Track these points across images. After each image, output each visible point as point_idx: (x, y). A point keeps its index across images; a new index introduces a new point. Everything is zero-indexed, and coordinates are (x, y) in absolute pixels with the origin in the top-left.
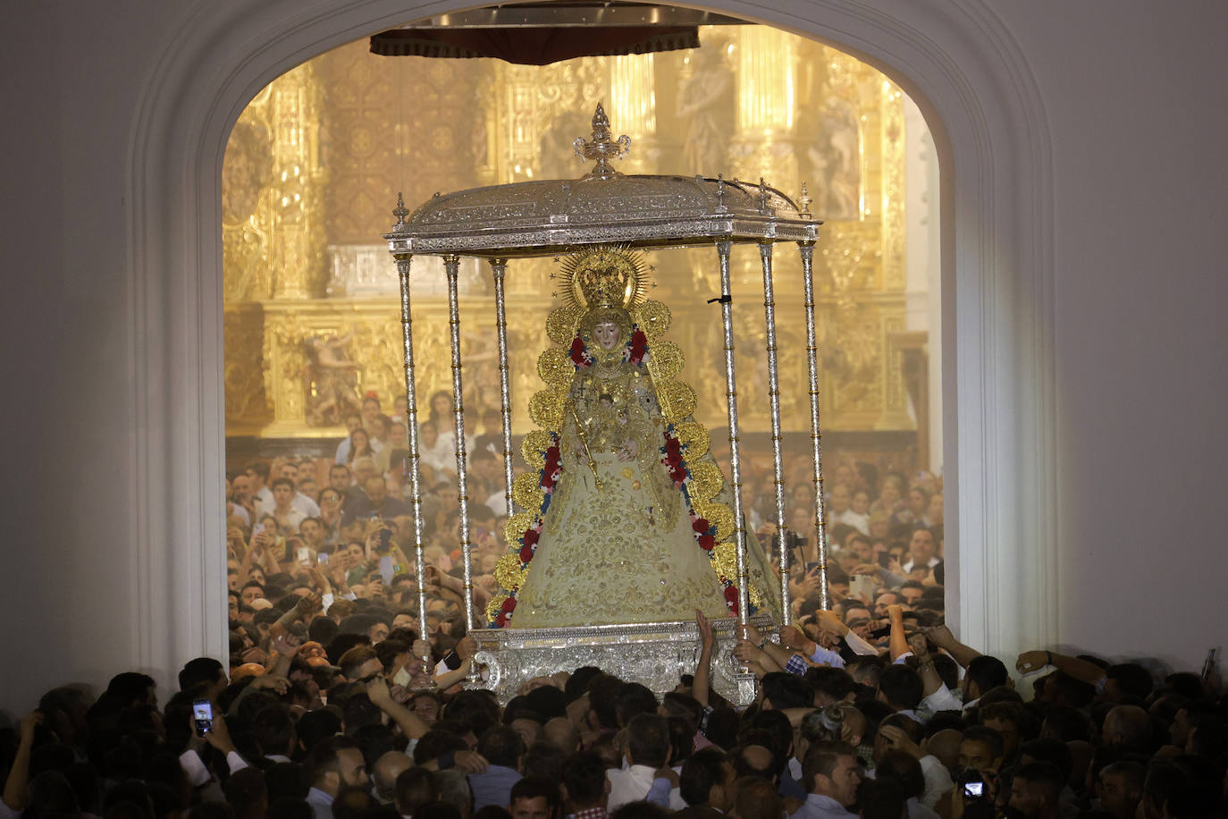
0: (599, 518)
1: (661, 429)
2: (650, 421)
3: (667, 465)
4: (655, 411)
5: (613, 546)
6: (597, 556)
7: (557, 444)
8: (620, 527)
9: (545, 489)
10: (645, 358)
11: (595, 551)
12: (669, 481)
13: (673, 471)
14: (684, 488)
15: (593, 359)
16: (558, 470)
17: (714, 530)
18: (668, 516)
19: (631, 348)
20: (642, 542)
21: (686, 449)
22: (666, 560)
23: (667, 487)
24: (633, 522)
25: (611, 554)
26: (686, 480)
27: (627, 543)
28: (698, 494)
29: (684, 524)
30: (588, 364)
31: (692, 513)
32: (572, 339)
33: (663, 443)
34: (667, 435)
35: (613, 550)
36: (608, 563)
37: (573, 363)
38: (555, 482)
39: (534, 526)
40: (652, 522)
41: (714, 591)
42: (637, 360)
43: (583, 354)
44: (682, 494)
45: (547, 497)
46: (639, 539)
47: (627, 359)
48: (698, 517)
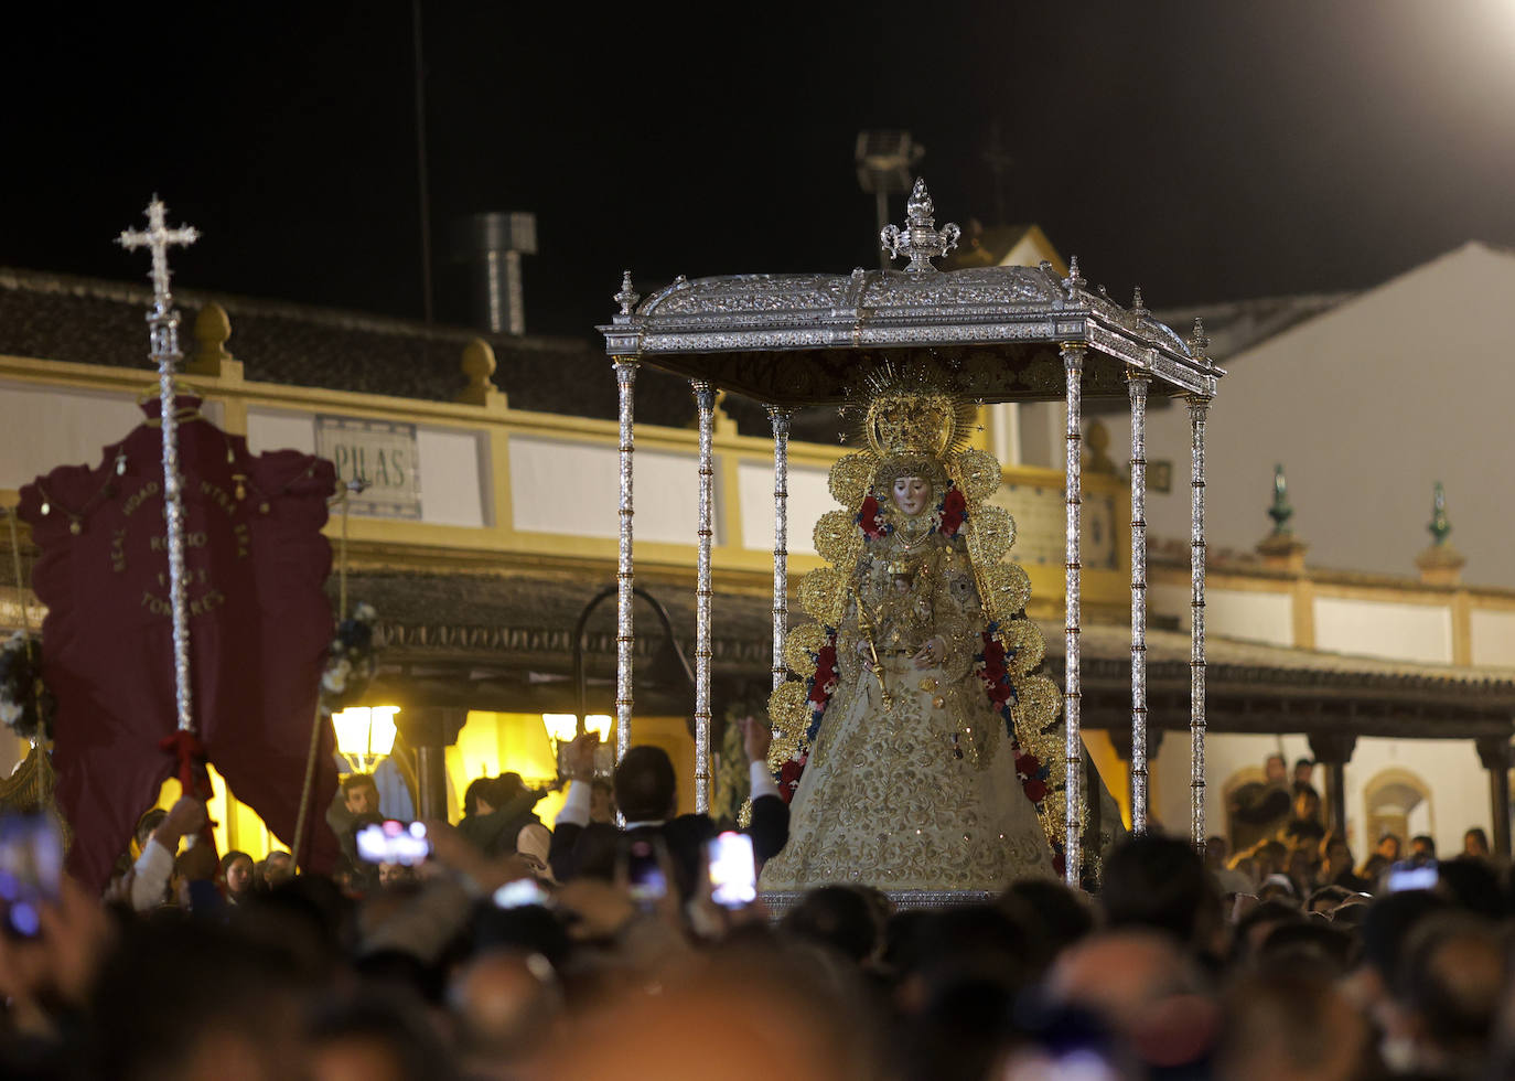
0: (884, 744)
1: (979, 628)
2: (965, 616)
3: (984, 679)
4: (971, 603)
5: (900, 784)
6: (877, 797)
7: (834, 642)
8: (913, 757)
9: (813, 705)
10: (963, 527)
11: (876, 789)
12: (983, 699)
13: (993, 687)
14: (1006, 712)
15: (889, 526)
16: (832, 679)
17: (1045, 772)
18: (980, 748)
19: (943, 513)
20: (944, 781)
21: (1011, 657)
22: (975, 808)
23: (981, 708)
24: (932, 753)
25: (897, 795)
26: (1010, 701)
27: (921, 781)
28: (1024, 721)
29: (1003, 761)
30: (882, 533)
31: (1016, 746)
32: (864, 499)
33: (980, 647)
34: (987, 636)
35: (901, 789)
36: (891, 806)
37: (862, 532)
38: (830, 696)
39: (797, 756)
40: (960, 754)
41: (1039, 857)
42: (951, 530)
43: (877, 519)
44: (1003, 721)
45: (817, 717)
46: (939, 776)
47: (937, 528)
48: (1023, 752)
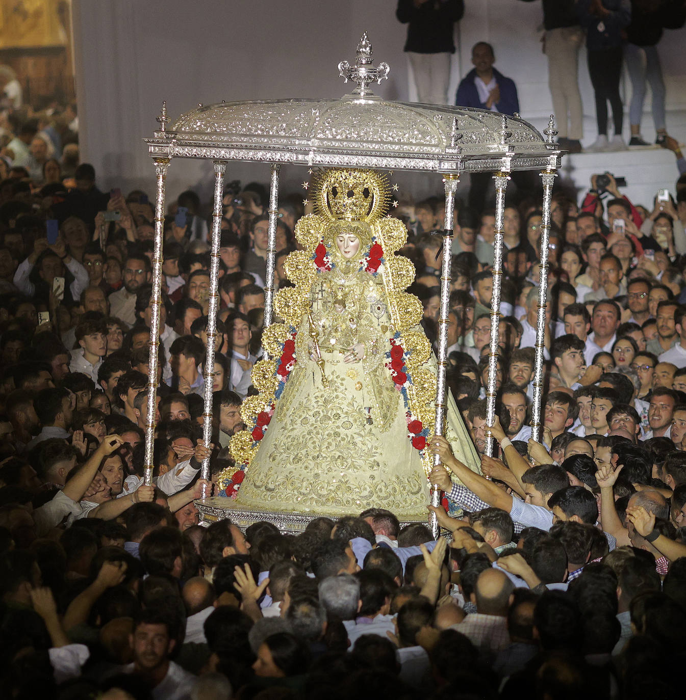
0: (321, 412)
1: (389, 335)
2: (379, 328)
3: (390, 369)
4: (384, 319)
5: (330, 440)
6: (315, 448)
7: (294, 338)
8: (339, 423)
9: (280, 377)
10: (381, 269)
11: (314, 442)
12: (390, 383)
13: (395, 375)
14: (404, 391)
15: (333, 265)
16: (293, 362)
17: (426, 432)
18: (385, 417)
19: (368, 259)
20: (358, 440)
21: (408, 356)
22: (378, 458)
23: (387, 389)
24: (351, 420)
25: (327, 448)
26: (407, 385)
27: (343, 439)
28: (416, 398)
29: (401, 422)
30: (329, 269)
31: (409, 414)
32: (317, 244)
33: (389, 348)
34: (392, 342)
35: (330, 444)
36: (324, 455)
37: (315, 266)
38: (289, 372)
39: (268, 409)
40: (370, 421)
41: (420, 489)
42: (373, 270)
43: (325, 259)
44: (402, 396)
45: (281, 384)
46: (355, 436)
47: (364, 269)
48: (413, 418)
